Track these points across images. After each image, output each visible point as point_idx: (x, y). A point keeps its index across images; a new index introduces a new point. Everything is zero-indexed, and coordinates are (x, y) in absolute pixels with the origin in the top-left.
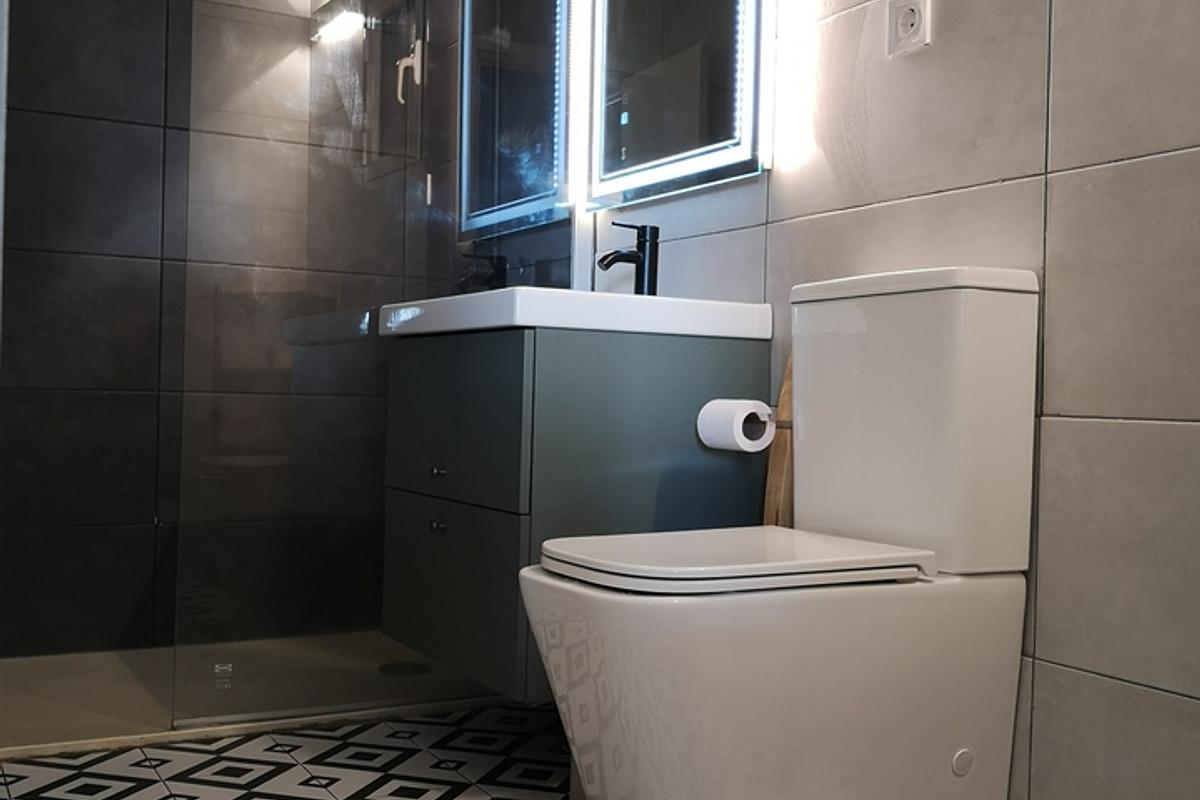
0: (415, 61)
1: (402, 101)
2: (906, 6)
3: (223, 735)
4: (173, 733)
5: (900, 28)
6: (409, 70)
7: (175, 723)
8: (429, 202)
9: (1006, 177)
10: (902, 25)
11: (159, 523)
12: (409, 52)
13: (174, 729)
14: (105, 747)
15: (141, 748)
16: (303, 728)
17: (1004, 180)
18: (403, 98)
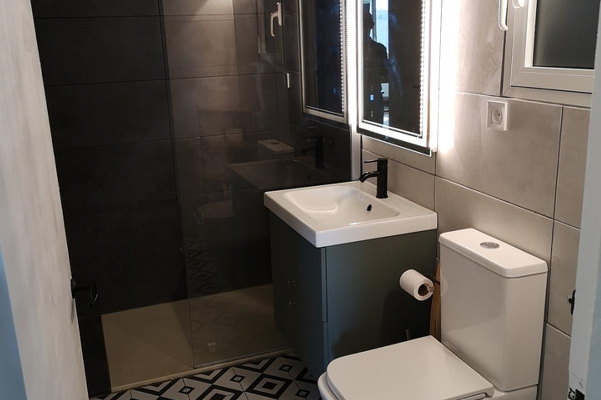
0: (279, 14)
1: (273, 35)
2: (495, 107)
3: (215, 369)
4: (195, 370)
5: (493, 116)
6: (276, 19)
7: (195, 367)
8: (289, 87)
9: (537, 211)
10: (495, 115)
11: (183, 250)
12: (276, 10)
13: (195, 369)
14: (169, 379)
15: (182, 378)
16: (246, 363)
17: (535, 212)
18: (274, 34)
